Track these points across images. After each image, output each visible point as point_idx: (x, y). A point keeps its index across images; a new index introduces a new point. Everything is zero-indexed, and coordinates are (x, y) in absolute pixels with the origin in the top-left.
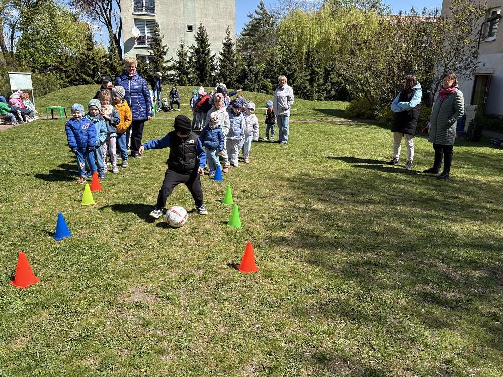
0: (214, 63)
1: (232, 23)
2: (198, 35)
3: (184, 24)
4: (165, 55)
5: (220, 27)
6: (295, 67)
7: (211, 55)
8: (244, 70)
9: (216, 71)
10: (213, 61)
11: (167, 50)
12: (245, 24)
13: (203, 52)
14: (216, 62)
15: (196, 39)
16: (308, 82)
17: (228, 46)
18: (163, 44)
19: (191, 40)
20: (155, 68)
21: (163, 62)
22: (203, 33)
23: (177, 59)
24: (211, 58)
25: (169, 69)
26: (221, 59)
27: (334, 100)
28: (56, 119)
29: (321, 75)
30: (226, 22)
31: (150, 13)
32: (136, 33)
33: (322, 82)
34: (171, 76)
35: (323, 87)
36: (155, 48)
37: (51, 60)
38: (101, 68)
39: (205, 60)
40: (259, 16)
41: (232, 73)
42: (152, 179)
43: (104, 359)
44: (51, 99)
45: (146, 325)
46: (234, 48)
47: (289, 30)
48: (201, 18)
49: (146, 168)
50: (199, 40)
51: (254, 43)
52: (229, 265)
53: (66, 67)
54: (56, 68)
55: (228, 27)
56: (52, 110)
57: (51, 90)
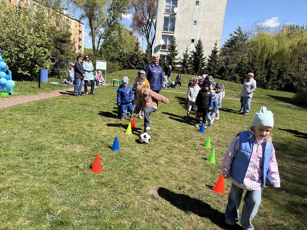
0: (204, 62)
1: (219, 39)
2: (197, 45)
3: (190, 39)
4: (176, 55)
5: (211, 41)
6: (257, 67)
7: (203, 57)
8: (223, 67)
9: (205, 67)
10: (204, 60)
11: (178, 53)
12: (227, 40)
13: (199, 55)
14: (206, 61)
15: (196, 47)
16: (265, 78)
17: (214, 52)
18: (176, 49)
19: (192, 48)
20: (169, 63)
21: (174, 59)
22: (201, 44)
23: (183, 58)
24: (203, 59)
25: (177, 64)
26: (209, 60)
27: (283, 91)
28: (115, 86)
29: (275, 74)
30: (215, 38)
31: (171, 32)
32: (162, 42)
33: (275, 78)
34: (177, 68)
35: (276, 82)
36: (171, 51)
37: (116, 55)
38: (140, 61)
39: (199, 60)
40: (237, 35)
41: (214, 69)
42: (163, 125)
43: (134, 223)
44: (113, 75)
45: (157, 209)
46: (218, 53)
47: (256, 44)
48: (201, 35)
49: (160, 119)
50: (198, 48)
51: (231, 51)
52: (207, 185)
53: (123, 59)
54: (118, 59)
55: (216, 41)
56: (114, 81)
57: (114, 71)
